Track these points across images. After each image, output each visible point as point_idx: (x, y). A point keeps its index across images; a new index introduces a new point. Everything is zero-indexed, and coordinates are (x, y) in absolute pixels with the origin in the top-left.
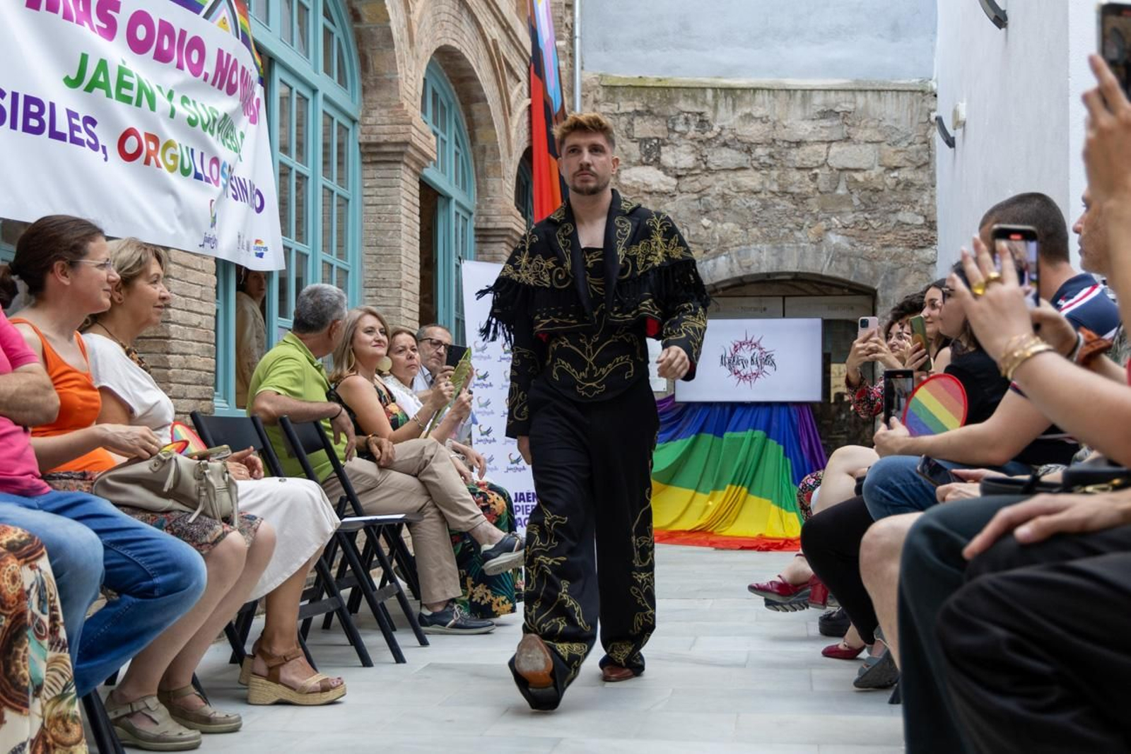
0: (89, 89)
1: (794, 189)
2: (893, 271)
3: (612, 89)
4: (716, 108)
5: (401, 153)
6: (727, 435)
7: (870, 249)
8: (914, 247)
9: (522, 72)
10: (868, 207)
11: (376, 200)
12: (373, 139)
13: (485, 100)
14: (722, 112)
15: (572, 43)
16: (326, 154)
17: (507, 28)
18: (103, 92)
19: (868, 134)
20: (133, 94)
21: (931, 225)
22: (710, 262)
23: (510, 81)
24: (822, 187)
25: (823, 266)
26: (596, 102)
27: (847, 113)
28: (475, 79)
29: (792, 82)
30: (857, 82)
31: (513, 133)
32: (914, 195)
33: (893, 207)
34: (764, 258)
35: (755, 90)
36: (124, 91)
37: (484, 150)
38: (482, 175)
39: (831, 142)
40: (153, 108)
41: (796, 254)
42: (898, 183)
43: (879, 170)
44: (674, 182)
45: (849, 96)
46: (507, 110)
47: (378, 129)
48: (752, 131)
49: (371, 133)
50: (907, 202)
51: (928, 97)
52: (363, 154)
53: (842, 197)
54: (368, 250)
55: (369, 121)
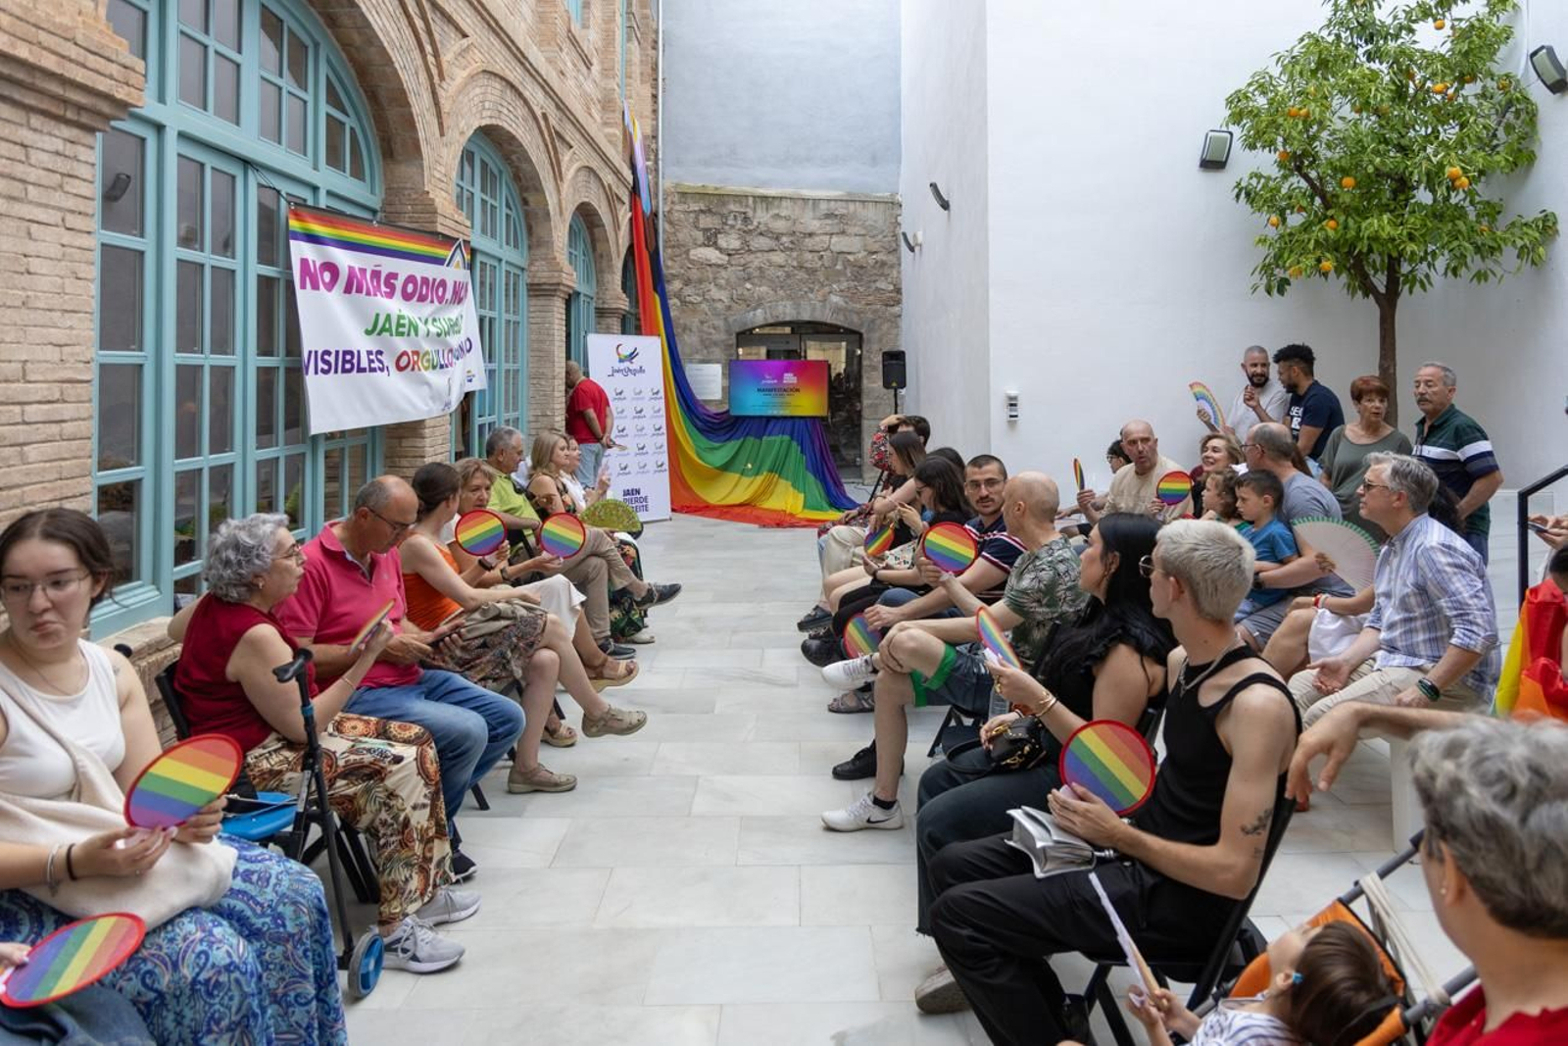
0: (379, 334)
1: (808, 265)
2: (873, 321)
3: (683, 194)
4: (755, 210)
5: (555, 290)
6: (765, 438)
7: (858, 306)
8: (887, 305)
9: (626, 198)
10: (856, 278)
11: (539, 320)
12: (536, 281)
13: (603, 226)
14: (759, 212)
15: (656, 162)
16: (507, 290)
17: (617, 172)
18: (387, 334)
19: (856, 230)
20: (405, 330)
21: (898, 291)
22: (751, 313)
23: (618, 206)
24: (826, 265)
25: (828, 317)
26: (673, 203)
27: (842, 216)
28: (597, 214)
29: (807, 193)
30: (849, 194)
31: (620, 241)
32: (886, 271)
33: (873, 278)
34: (788, 311)
35: (781, 198)
36: (401, 330)
37: (601, 256)
38: (600, 272)
39: (832, 234)
40: (417, 335)
41: (809, 308)
42: (877, 262)
43: (864, 253)
44: (727, 258)
45: (844, 204)
46: (617, 226)
47: (539, 274)
48: (780, 226)
49: (534, 277)
50: (882, 275)
51: (896, 207)
52: (529, 290)
53: (839, 271)
54: (533, 354)
55: (533, 268)
